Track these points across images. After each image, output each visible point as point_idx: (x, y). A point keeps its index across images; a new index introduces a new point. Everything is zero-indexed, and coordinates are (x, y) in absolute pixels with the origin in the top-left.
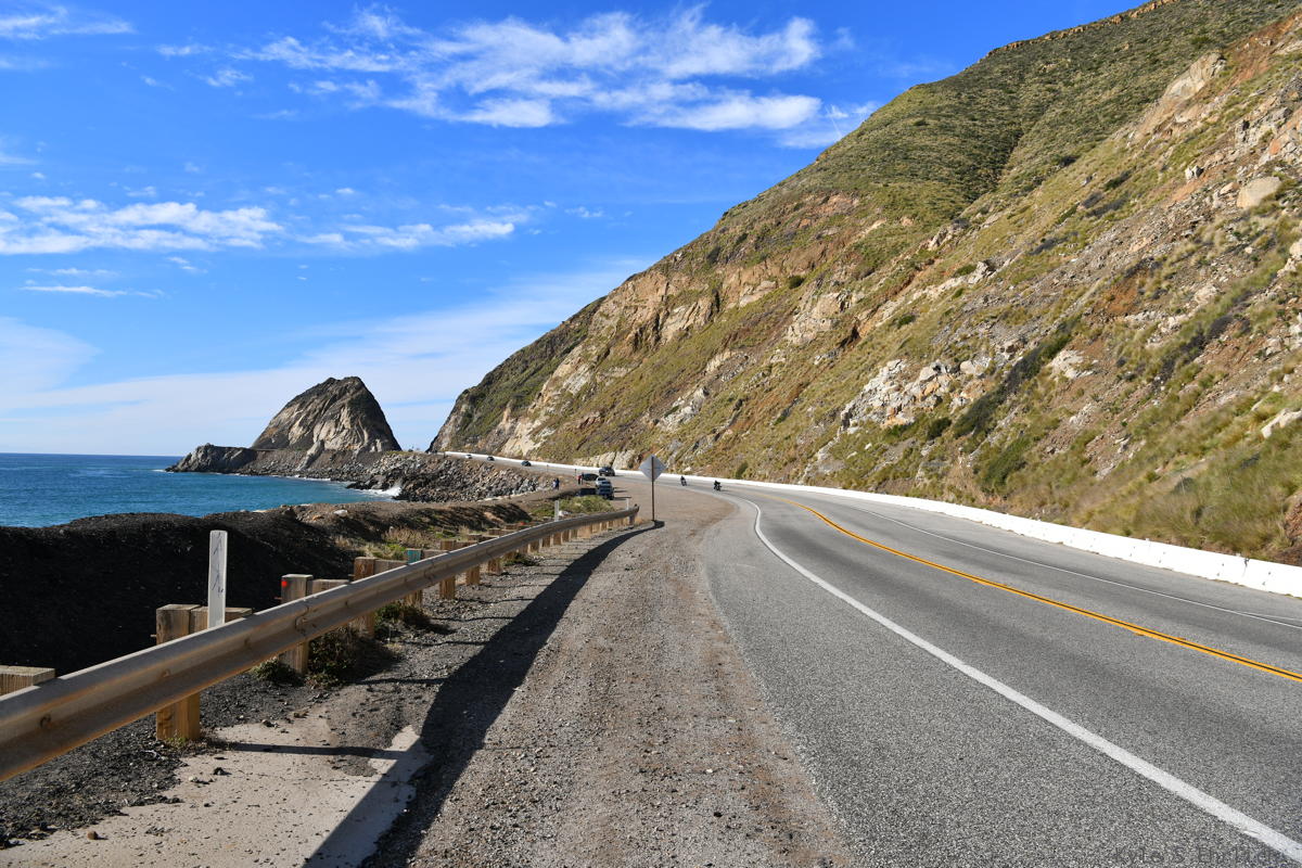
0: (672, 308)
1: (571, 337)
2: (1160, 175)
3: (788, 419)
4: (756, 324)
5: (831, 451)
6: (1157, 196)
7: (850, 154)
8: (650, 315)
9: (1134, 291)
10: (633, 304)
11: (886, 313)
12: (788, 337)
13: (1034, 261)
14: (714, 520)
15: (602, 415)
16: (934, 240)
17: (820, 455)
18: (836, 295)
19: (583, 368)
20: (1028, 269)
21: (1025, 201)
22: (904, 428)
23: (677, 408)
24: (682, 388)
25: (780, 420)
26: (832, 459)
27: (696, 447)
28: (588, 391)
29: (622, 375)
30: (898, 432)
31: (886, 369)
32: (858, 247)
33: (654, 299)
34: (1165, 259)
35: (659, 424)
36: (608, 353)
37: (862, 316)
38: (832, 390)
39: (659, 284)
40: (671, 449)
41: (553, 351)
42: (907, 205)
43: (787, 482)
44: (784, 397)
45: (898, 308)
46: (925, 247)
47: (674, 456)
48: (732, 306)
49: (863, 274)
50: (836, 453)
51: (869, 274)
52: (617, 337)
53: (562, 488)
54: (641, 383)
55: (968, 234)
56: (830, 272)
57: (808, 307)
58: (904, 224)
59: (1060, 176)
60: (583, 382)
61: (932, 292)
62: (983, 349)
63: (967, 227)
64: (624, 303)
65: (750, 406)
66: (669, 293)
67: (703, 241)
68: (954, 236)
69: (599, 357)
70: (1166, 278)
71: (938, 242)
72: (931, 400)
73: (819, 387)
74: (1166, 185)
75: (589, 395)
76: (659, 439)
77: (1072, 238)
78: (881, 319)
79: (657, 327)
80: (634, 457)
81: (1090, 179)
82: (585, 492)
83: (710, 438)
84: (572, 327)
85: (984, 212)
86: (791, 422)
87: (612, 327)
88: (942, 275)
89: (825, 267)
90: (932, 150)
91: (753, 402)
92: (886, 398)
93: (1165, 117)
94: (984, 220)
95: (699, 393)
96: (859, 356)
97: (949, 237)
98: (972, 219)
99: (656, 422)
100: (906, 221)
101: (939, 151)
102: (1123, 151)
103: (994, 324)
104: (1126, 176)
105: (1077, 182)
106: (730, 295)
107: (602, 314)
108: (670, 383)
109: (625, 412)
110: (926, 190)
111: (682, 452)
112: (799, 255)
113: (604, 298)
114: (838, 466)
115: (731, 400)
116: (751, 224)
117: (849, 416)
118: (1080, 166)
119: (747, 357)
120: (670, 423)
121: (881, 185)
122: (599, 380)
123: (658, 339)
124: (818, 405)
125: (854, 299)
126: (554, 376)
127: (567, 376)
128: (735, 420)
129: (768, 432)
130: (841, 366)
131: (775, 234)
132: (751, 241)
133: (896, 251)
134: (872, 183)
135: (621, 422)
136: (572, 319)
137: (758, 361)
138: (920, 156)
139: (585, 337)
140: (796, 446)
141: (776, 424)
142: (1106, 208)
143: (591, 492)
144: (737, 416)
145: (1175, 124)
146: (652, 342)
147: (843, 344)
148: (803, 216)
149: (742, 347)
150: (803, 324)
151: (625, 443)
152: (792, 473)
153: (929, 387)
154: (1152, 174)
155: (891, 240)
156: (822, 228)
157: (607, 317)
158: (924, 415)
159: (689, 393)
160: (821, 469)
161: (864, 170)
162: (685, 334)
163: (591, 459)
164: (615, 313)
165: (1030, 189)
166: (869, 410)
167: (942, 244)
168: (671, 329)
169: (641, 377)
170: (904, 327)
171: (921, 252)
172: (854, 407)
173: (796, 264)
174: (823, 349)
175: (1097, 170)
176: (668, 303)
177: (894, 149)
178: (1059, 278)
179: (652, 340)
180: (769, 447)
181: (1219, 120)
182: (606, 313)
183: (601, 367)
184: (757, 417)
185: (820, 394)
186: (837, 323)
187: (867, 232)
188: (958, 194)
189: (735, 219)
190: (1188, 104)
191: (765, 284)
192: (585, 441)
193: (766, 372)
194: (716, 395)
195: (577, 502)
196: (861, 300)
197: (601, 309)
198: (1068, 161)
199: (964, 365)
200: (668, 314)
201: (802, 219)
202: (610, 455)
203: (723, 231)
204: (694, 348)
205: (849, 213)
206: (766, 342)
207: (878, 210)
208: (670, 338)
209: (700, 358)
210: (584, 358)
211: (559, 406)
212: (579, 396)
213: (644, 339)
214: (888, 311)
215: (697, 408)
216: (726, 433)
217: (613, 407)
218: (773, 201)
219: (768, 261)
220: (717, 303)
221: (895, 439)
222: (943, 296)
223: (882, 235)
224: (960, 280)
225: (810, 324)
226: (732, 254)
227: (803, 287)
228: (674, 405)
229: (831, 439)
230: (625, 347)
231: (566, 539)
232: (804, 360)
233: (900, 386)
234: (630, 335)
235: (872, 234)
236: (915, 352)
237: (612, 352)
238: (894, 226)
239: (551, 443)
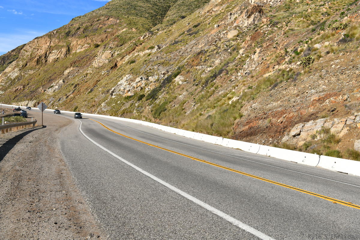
0: (52, 51)
1: (12, 57)
2: (208, 25)
3: (92, 92)
4: (82, 59)
5: (107, 103)
6: (207, 31)
7: (117, 5)
8: (43, 52)
9: (199, 59)
10: (37, 48)
11: (126, 59)
12: (93, 64)
13: (172, 47)
14: (65, 125)
15: (24, 87)
16: (142, 37)
17: (103, 104)
18: (110, 51)
19: (16, 70)
20: (170, 49)
21: (170, 28)
22: (130, 97)
23: (52, 86)
24: (55, 79)
25: (90, 92)
26: (107, 106)
27: (59, 100)
28: (18, 78)
29: (32, 73)
30: (129, 98)
31: (125, 77)
32: (118, 36)
33: (45, 47)
34: (208, 51)
35: (46, 92)
36: (26, 65)
37: (119, 59)
38: (108, 83)
39: (47, 41)
40: (50, 101)
41: (4, 62)
42: (135, 24)
43: (91, 113)
44: (91, 85)
45: (130, 58)
46: (139, 39)
47: (51, 103)
48: (74, 52)
49: (119, 45)
50: (108, 104)
51: (121, 46)
52: (30, 59)
53: (7, 113)
54: (39, 77)
55: (153, 36)
56: (108, 43)
57: (101, 54)
58: (133, 31)
59: (181, 22)
60: (16, 74)
61: (141, 54)
62: (156, 73)
63: (152, 34)
64: (33, 47)
65: (79, 87)
66: (51, 45)
67: (64, 27)
68: (149, 36)
69: (23, 66)
70: (208, 56)
71: (143, 38)
72: (139, 88)
73: (103, 82)
74: (209, 29)
75: (19, 80)
76: (46, 97)
77: (183, 41)
78: (124, 61)
79: (46, 57)
80: (36, 103)
81: (189, 24)
82: (16, 115)
83: (65, 97)
84: (12, 54)
85: (158, 30)
86: (93, 93)
87: (28, 55)
88: (144, 49)
89: (107, 42)
90: (143, 7)
91: (80, 86)
92: (125, 87)
93: (210, 8)
94: (157, 32)
95: (61, 81)
96: (117, 72)
97: (147, 37)
98: (154, 32)
99: (45, 91)
100: (134, 30)
101: (145, 8)
102: (199, 17)
103: (159, 66)
104: (199, 24)
105: (186, 24)
106: (73, 48)
107: (24, 50)
108: (50, 77)
109: (33, 87)
110: (141, 21)
111: (54, 102)
112: (98, 37)
113: (25, 44)
114: (109, 108)
115: (73, 84)
116: (82, 24)
117: (113, 92)
118: (186, 19)
119: (79, 70)
120: (50, 91)
121: (126, 17)
122: (23, 74)
123: (46, 61)
124: (103, 88)
125: (116, 54)
126: (4, 72)
127: (10, 72)
128: (74, 91)
129: (85, 96)
130: (111, 75)
131: (90, 28)
132: (82, 30)
133: (130, 39)
134: (124, 16)
135: (31, 90)
136: (12, 51)
137: (83, 72)
138: (139, 9)
139: (17, 58)
140: (95, 101)
141: (88, 94)
142: (193, 33)
143: (19, 115)
144: (75, 90)
145: (213, 11)
146: (44, 62)
147: (112, 68)
148: (100, 24)
149: (77, 66)
150: (99, 60)
151: (32, 98)
152: (93, 110)
153: (139, 84)
154: (206, 25)
155: (129, 35)
156: (107, 28)
157: (27, 51)
158: (137, 93)
159: (57, 81)
160: (103, 109)
161: (121, 11)
162: (56, 60)
163: (19, 103)
164: (30, 50)
165: (172, 24)
166: (119, 90)
167: (145, 38)
168: (51, 58)
169: (39, 75)
170: (132, 64)
171: (138, 40)
172: (115, 89)
173: (97, 39)
174: (105, 69)
175: (191, 21)
176: (50, 48)
177: (131, 5)
178: (178, 53)
179: (44, 61)
180: (85, 101)
181: (224, 11)
182: (26, 50)
183: (24, 70)
184: (82, 91)
185: (103, 84)
186: (110, 61)
187: (121, 32)
188: (151, 23)
189: (76, 22)
190: (217, 5)
191: (86, 45)
192: (16, 96)
193: (85, 76)
194: (67, 82)
195: (12, 118)
196: (118, 54)
197: (24, 48)
198: (183, 17)
199: (150, 78)
200: (50, 52)
201: (100, 25)
202: (27, 102)
203: (72, 25)
204: (59, 66)
205: (116, 24)
206: (86, 66)
207: (125, 25)
208: (51, 61)
209: (62, 69)
210: (17, 66)
211: (6, 83)
212: (14, 79)
213: (41, 60)
214: (127, 58)
215: (60, 87)
216: (71, 96)
217: (28, 84)
218: (90, 17)
219: (87, 37)
220: (69, 50)
221: (127, 100)
222: (144, 55)
223: (126, 33)
224: (150, 51)
225: (101, 61)
226: (75, 33)
227: (99, 48)
228: (52, 85)
229: (107, 99)
230: (33, 63)
231: (7, 131)
232: (98, 73)
233: (130, 83)
234: (35, 59)
235: (123, 32)
236: (135, 72)
237: (28, 64)
238: (130, 31)
239: (3, 96)
